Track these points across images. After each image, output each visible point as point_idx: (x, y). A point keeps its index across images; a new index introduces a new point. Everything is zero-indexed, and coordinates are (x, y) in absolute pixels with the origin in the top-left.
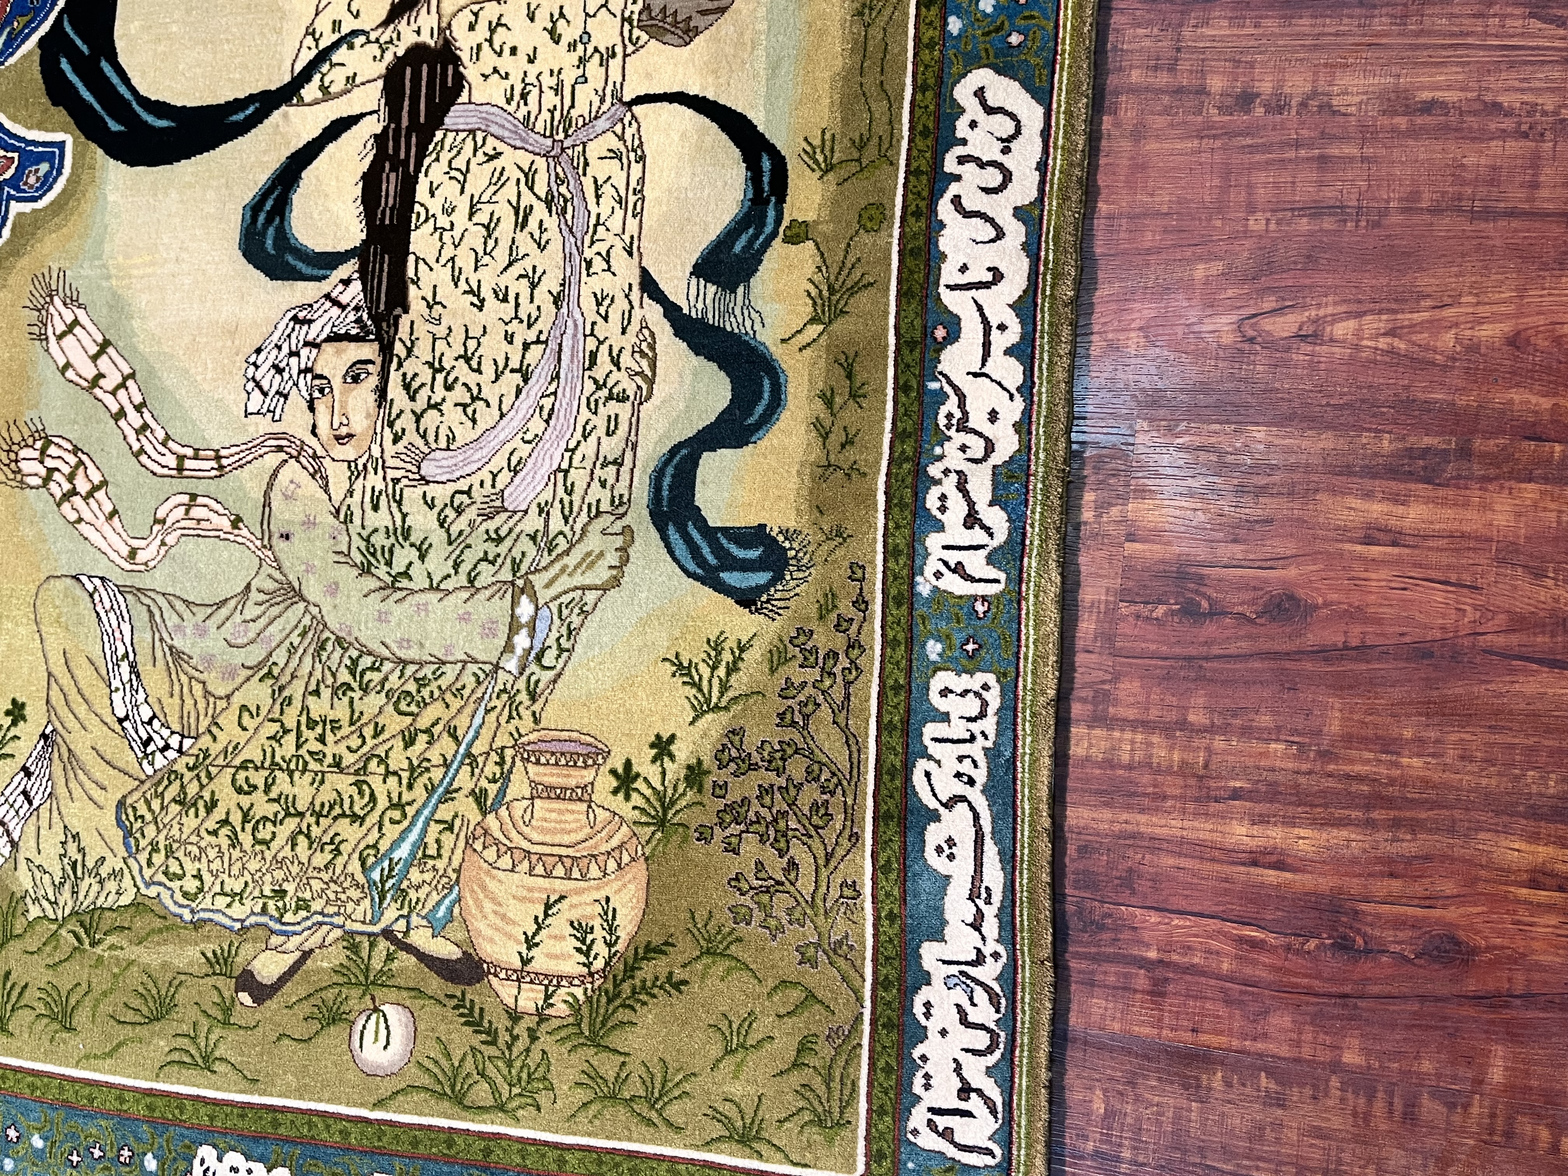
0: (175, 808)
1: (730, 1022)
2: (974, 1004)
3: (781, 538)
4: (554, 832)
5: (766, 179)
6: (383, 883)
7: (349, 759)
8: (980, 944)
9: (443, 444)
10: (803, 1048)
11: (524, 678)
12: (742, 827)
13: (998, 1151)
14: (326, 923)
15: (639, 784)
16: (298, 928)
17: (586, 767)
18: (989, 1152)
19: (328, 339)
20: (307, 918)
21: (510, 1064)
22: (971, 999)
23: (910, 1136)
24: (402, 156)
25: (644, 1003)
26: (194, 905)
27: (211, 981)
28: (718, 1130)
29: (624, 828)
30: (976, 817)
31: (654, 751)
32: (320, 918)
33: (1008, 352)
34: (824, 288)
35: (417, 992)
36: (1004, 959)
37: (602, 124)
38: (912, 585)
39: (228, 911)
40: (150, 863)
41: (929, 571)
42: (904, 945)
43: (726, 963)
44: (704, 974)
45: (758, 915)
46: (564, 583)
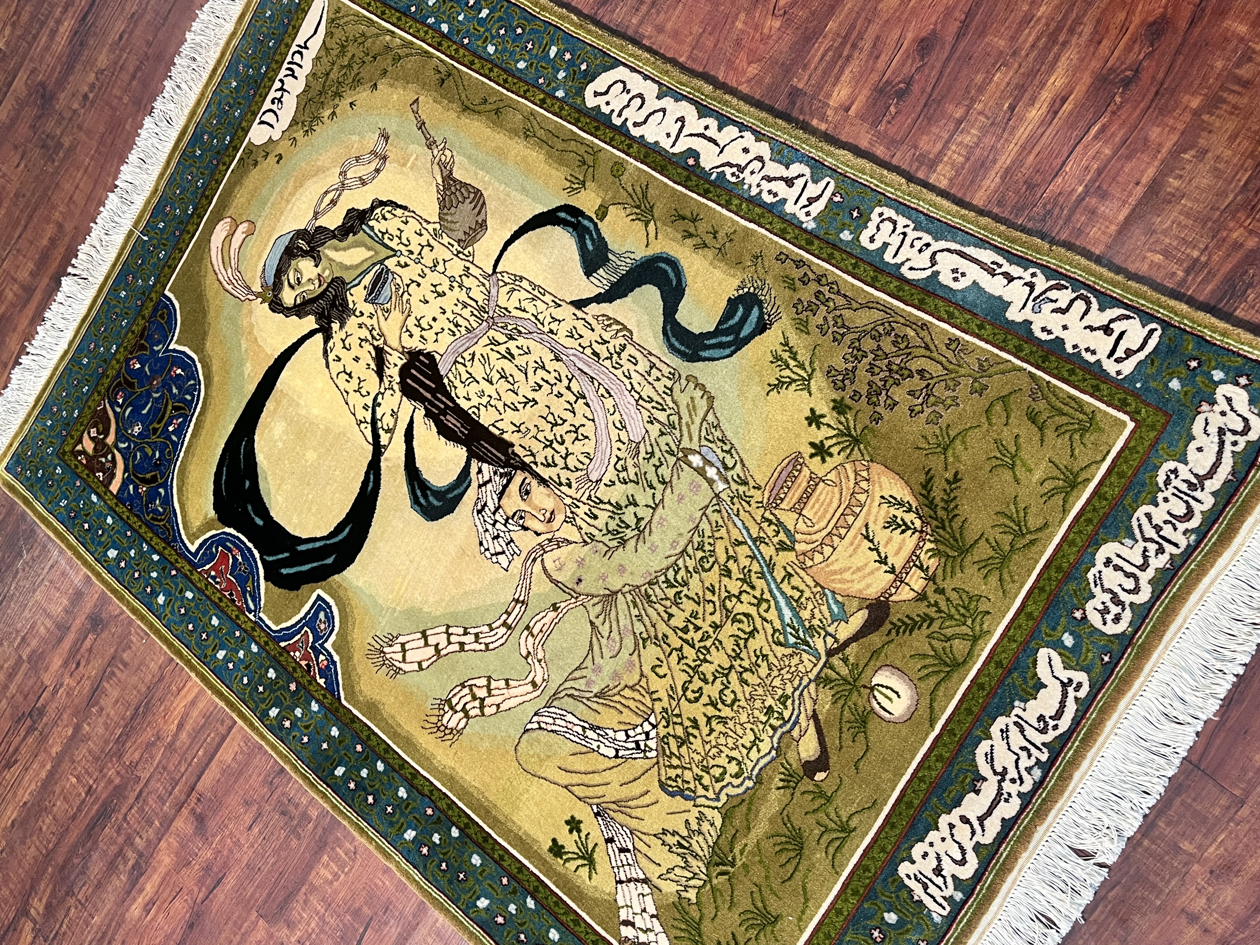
1: (995, 457)
2: (1056, 301)
3: (741, 292)
4: (826, 511)
5: (569, 218)
6: (798, 638)
7: (717, 618)
8: (1022, 282)
9: (588, 461)
10: (1032, 417)
11: (732, 483)
12: (884, 393)
13: (1153, 326)
14: (803, 691)
15: (827, 443)
16: (796, 713)
17: (800, 471)
18: (1152, 331)
19: (500, 499)
20: (793, 701)
21: (951, 617)
22: (1052, 301)
23: (1120, 377)
24: (442, 406)
25: (956, 507)
26: (746, 775)
27: (797, 794)
28: (1058, 499)
29: (847, 466)
30: (949, 250)
31: (814, 425)
32: (797, 693)
33: (720, 129)
34: (635, 210)
35: (875, 654)
36: (1038, 271)
37: (494, 292)
38: (805, 231)
39: (762, 753)
40: (706, 788)
41: (803, 218)
42: (1001, 327)
43: (958, 442)
44: (957, 458)
45: (940, 409)
46: (695, 428)
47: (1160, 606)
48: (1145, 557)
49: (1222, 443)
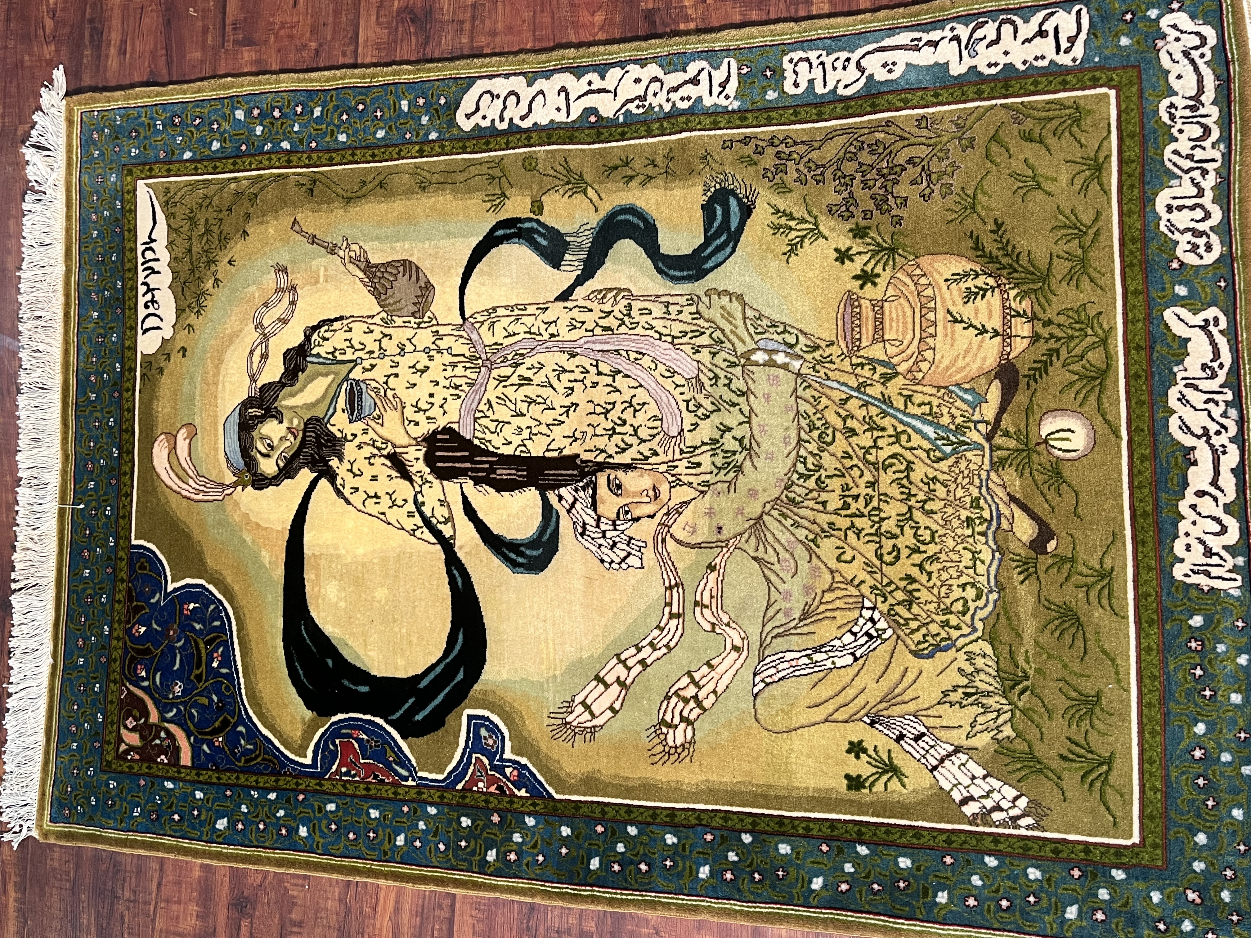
0: (915, 609)
1: (1019, 188)
2: (985, 37)
3: (709, 194)
4: (905, 323)
5: (508, 231)
6: (952, 443)
7: (868, 477)
8: (947, 40)
9: (659, 423)
10: (1028, 137)
11: (806, 356)
12: (890, 197)
13: (1077, 7)
14: (987, 485)
15: (868, 268)
16: (993, 508)
17: (860, 306)
18: (1079, 12)
19: (595, 510)
21: (1072, 337)
22: (981, 39)
23: (1078, 62)
24: (487, 466)
25: (1014, 247)
26: (986, 591)
27: (1042, 575)
28: (1094, 187)
29: (898, 275)
30: (869, 53)
31: (846, 261)
33: (603, 78)
34: (567, 187)
35: (1028, 411)
36: (954, 24)
37: (474, 336)
38: (734, 111)
39: (987, 563)
40: (958, 628)
41: (725, 103)
42: (953, 86)
43: (980, 196)
44: (988, 209)
45: (946, 180)
46: (741, 331)
47: (1234, 215)
48: (1197, 185)
49: (1193, 62)
